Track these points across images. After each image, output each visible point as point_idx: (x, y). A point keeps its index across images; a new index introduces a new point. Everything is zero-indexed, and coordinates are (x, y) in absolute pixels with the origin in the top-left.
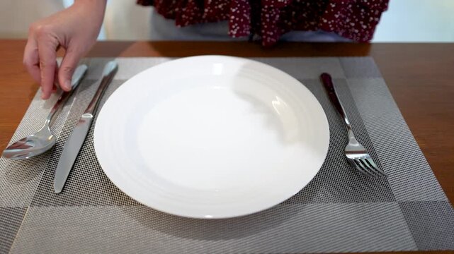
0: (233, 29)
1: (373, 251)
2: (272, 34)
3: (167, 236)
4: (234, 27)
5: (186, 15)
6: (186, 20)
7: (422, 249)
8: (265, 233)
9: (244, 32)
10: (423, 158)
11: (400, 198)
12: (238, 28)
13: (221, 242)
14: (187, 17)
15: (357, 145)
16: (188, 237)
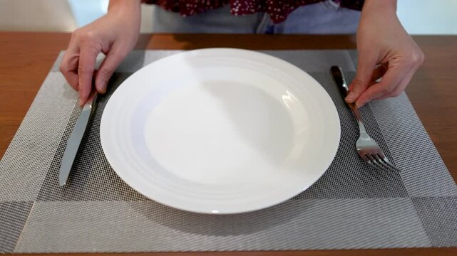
0: (235, 7)
1: (386, 247)
2: (279, 10)
3: (175, 232)
4: (235, 4)
5: (190, 4)
6: (191, 8)
7: (435, 245)
8: (276, 228)
9: (247, 9)
10: (436, 152)
11: (412, 193)
12: (240, 5)
13: (230, 237)
14: (191, 6)
15: (369, 139)
16: (197, 232)
